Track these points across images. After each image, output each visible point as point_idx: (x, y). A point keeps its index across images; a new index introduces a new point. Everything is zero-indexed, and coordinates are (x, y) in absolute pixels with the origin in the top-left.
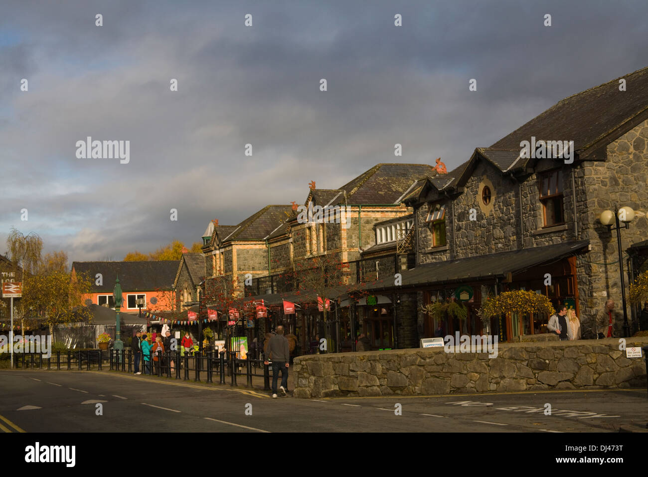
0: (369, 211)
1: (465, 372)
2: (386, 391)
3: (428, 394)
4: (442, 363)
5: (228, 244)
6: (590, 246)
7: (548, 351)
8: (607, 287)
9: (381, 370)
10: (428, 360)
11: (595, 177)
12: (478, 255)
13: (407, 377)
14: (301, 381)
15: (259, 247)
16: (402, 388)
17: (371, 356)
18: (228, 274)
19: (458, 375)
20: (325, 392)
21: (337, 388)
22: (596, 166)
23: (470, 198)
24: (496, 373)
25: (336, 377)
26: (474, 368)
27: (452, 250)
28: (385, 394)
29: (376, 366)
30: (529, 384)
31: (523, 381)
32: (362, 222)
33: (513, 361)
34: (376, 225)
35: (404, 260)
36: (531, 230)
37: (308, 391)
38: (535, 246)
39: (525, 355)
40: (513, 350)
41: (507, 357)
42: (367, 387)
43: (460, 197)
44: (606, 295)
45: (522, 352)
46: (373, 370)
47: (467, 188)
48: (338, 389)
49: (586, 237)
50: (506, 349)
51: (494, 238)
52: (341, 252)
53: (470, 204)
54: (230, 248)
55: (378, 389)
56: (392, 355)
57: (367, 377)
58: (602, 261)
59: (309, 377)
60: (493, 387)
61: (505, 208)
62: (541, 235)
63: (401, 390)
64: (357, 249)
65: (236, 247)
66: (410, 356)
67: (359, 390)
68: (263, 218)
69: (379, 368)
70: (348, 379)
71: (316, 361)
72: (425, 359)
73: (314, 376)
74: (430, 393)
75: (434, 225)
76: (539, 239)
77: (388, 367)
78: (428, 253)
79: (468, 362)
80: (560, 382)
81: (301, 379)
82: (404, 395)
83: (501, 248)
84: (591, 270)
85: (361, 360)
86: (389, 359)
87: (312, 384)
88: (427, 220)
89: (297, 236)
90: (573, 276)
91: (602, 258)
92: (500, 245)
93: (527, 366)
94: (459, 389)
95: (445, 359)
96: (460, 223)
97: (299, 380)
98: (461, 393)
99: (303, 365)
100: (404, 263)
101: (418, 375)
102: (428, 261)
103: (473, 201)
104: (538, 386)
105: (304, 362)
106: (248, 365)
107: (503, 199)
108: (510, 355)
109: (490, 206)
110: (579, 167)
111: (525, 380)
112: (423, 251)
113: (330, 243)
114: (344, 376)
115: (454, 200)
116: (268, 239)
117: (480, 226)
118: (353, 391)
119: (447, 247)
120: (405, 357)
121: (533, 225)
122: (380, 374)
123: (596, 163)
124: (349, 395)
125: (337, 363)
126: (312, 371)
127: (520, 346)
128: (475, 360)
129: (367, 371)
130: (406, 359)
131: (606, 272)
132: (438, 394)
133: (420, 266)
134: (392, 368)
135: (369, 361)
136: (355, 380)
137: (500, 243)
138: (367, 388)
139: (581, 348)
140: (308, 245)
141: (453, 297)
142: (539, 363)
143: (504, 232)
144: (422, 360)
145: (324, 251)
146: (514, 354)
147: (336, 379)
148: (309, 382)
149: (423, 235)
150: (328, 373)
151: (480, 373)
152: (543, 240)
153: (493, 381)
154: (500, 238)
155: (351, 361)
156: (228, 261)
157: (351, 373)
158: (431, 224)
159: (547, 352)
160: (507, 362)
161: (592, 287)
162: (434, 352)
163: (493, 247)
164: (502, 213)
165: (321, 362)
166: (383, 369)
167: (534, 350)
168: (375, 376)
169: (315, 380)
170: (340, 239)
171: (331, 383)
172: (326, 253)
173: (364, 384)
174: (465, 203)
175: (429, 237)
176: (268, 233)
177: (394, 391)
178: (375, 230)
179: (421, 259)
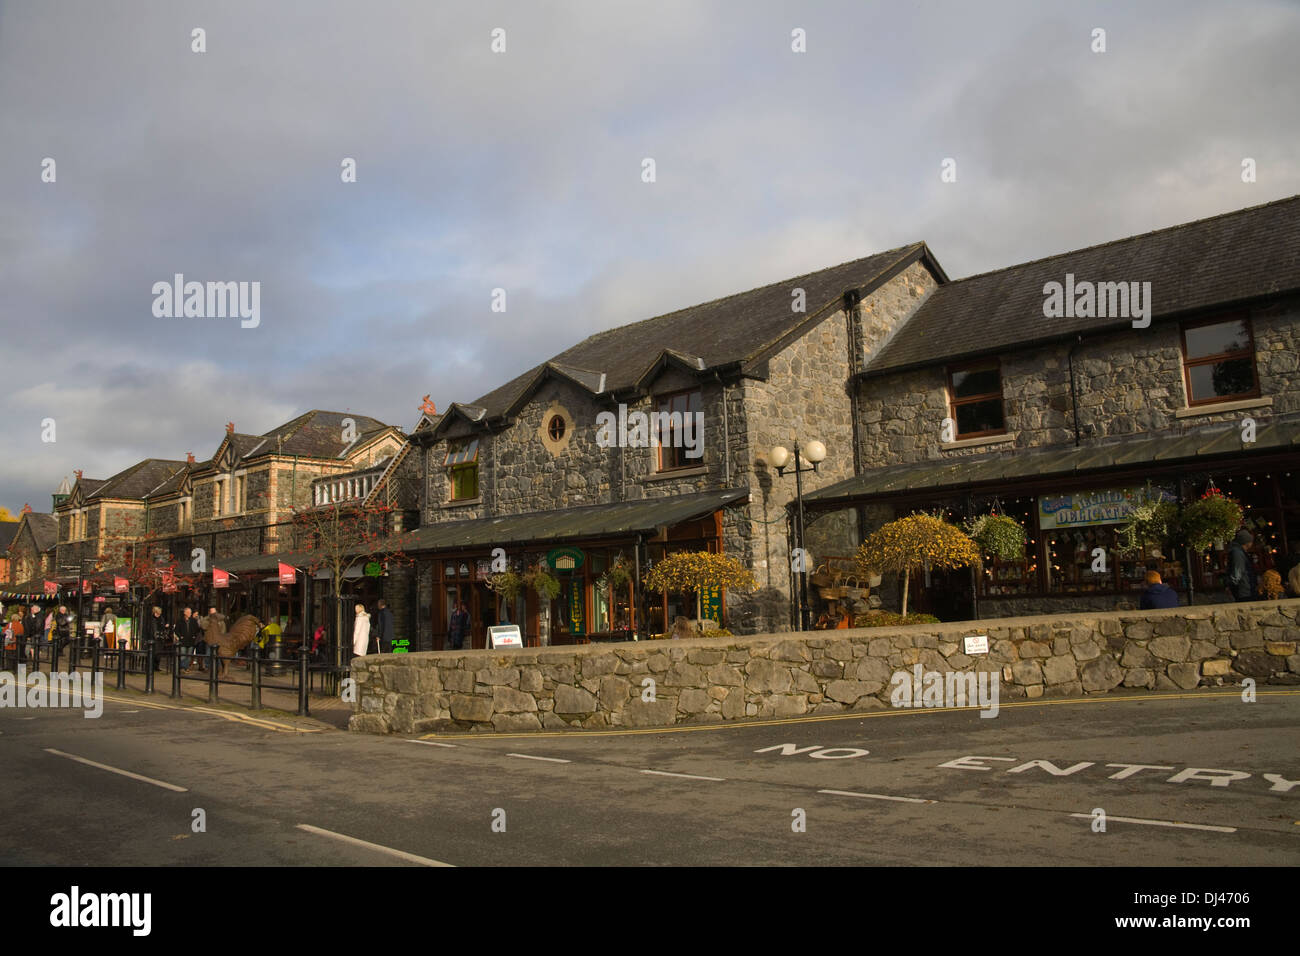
0: (306, 464)
1: (704, 685)
2: (551, 722)
3: (635, 727)
4: (662, 669)
5: (96, 500)
6: (751, 496)
7: (843, 646)
8: (768, 554)
9: (542, 683)
10: (636, 665)
11: (755, 401)
12: (536, 511)
13: (595, 695)
14: (368, 702)
15: (135, 507)
16: (583, 717)
17: (522, 657)
18: (92, 538)
19: (691, 692)
20: (420, 724)
21: (447, 715)
22: (757, 386)
23: (525, 433)
24: (756, 686)
25: (444, 696)
26: (720, 678)
27: (489, 503)
28: (552, 728)
29: (531, 675)
30: (810, 703)
31: (802, 699)
32: (297, 476)
33: (785, 664)
34: (314, 481)
35: (398, 518)
36: (639, 474)
37: (383, 721)
38: (644, 497)
39: (806, 655)
40: (787, 645)
41: (776, 657)
42: (512, 713)
43: (508, 431)
44: (765, 566)
45: (800, 648)
46: (524, 682)
47: (522, 418)
48: (449, 717)
49: (744, 482)
50: (773, 644)
51: (567, 486)
52: (268, 512)
53: (525, 440)
54: (98, 506)
55: (535, 718)
56: (566, 656)
57: (513, 695)
58: (762, 519)
59: (386, 695)
60: (752, 710)
61: (590, 445)
62: (656, 482)
63: (581, 720)
64: (289, 510)
65: (106, 506)
66: (601, 658)
67: (496, 720)
68: (141, 472)
69: (538, 680)
70: (471, 700)
71: (404, 665)
72: (630, 664)
73: (398, 692)
74: (640, 723)
75: (453, 471)
76: (653, 488)
77: (556, 677)
78: (445, 509)
79: (709, 668)
80: (860, 697)
81: (370, 699)
82: (590, 729)
83: (579, 500)
84: (750, 530)
85: (500, 664)
86: (558, 663)
87: (392, 708)
88: (446, 463)
89: (200, 492)
90: (718, 538)
91: (763, 513)
92: (578, 497)
93: (809, 672)
94: (691, 715)
95: (669, 663)
96: (505, 467)
97: (363, 700)
98: (697, 722)
99: (373, 673)
100: (398, 523)
101: (618, 692)
102: (443, 519)
103: (531, 436)
104: (826, 705)
105: (376, 668)
106: (254, 670)
107: (588, 433)
108: (782, 654)
109: (563, 443)
110: (734, 386)
111: (805, 697)
112: (435, 505)
113: (252, 501)
114: (463, 693)
115: (496, 434)
116: (148, 499)
117: (543, 471)
118: (482, 722)
119: (480, 500)
120: (592, 660)
121: (642, 467)
122: (539, 690)
123: (756, 382)
124: (473, 729)
125: (449, 669)
126: (394, 684)
127: (798, 639)
128: (721, 664)
129: (512, 685)
130: (594, 663)
131: (767, 534)
132: (654, 726)
133: (428, 526)
134: (564, 679)
135: (517, 666)
136: (486, 702)
137: (578, 493)
138: (511, 715)
139: (895, 639)
140: (217, 503)
141: (543, 564)
142: (829, 666)
143: (587, 479)
144: (626, 665)
145: (241, 511)
146: (790, 653)
147: (445, 700)
148: (385, 703)
149: (437, 484)
150: (429, 688)
151: (730, 686)
152: (661, 488)
153: (753, 700)
154: (578, 487)
155: (478, 665)
156: (93, 523)
157: (479, 689)
158: (450, 469)
159: (842, 648)
160: (777, 665)
161: (751, 554)
162: (647, 651)
163: (565, 499)
164: (585, 452)
165: (413, 667)
166: (545, 681)
167: (821, 645)
168: (530, 695)
169: (398, 702)
170: (268, 495)
171: (434, 707)
172: (244, 514)
173: (506, 709)
174: (516, 438)
175: (446, 487)
176: (148, 491)
177: (568, 722)
178: (313, 488)
179: (429, 516)
